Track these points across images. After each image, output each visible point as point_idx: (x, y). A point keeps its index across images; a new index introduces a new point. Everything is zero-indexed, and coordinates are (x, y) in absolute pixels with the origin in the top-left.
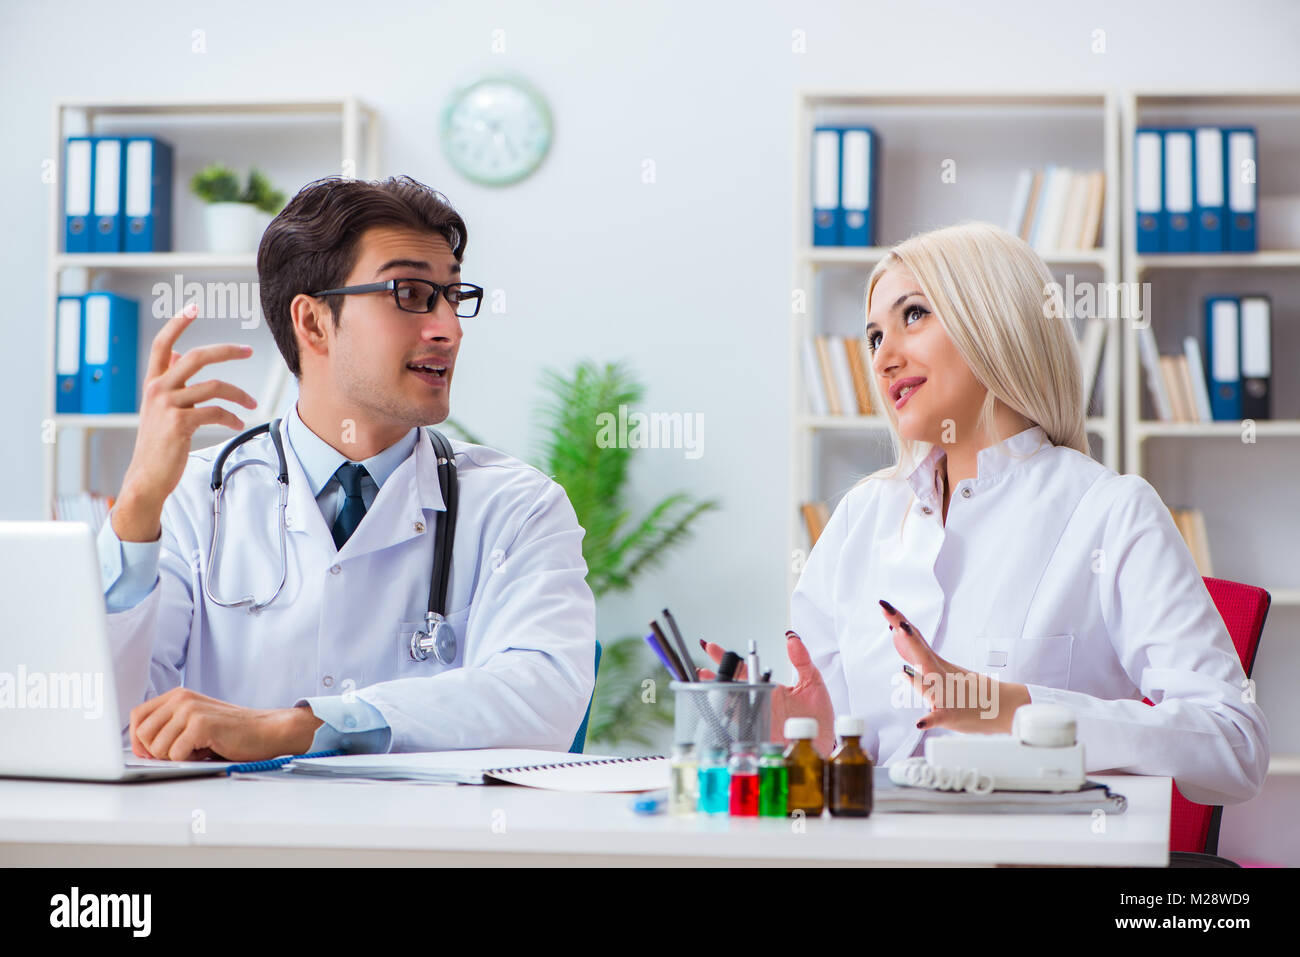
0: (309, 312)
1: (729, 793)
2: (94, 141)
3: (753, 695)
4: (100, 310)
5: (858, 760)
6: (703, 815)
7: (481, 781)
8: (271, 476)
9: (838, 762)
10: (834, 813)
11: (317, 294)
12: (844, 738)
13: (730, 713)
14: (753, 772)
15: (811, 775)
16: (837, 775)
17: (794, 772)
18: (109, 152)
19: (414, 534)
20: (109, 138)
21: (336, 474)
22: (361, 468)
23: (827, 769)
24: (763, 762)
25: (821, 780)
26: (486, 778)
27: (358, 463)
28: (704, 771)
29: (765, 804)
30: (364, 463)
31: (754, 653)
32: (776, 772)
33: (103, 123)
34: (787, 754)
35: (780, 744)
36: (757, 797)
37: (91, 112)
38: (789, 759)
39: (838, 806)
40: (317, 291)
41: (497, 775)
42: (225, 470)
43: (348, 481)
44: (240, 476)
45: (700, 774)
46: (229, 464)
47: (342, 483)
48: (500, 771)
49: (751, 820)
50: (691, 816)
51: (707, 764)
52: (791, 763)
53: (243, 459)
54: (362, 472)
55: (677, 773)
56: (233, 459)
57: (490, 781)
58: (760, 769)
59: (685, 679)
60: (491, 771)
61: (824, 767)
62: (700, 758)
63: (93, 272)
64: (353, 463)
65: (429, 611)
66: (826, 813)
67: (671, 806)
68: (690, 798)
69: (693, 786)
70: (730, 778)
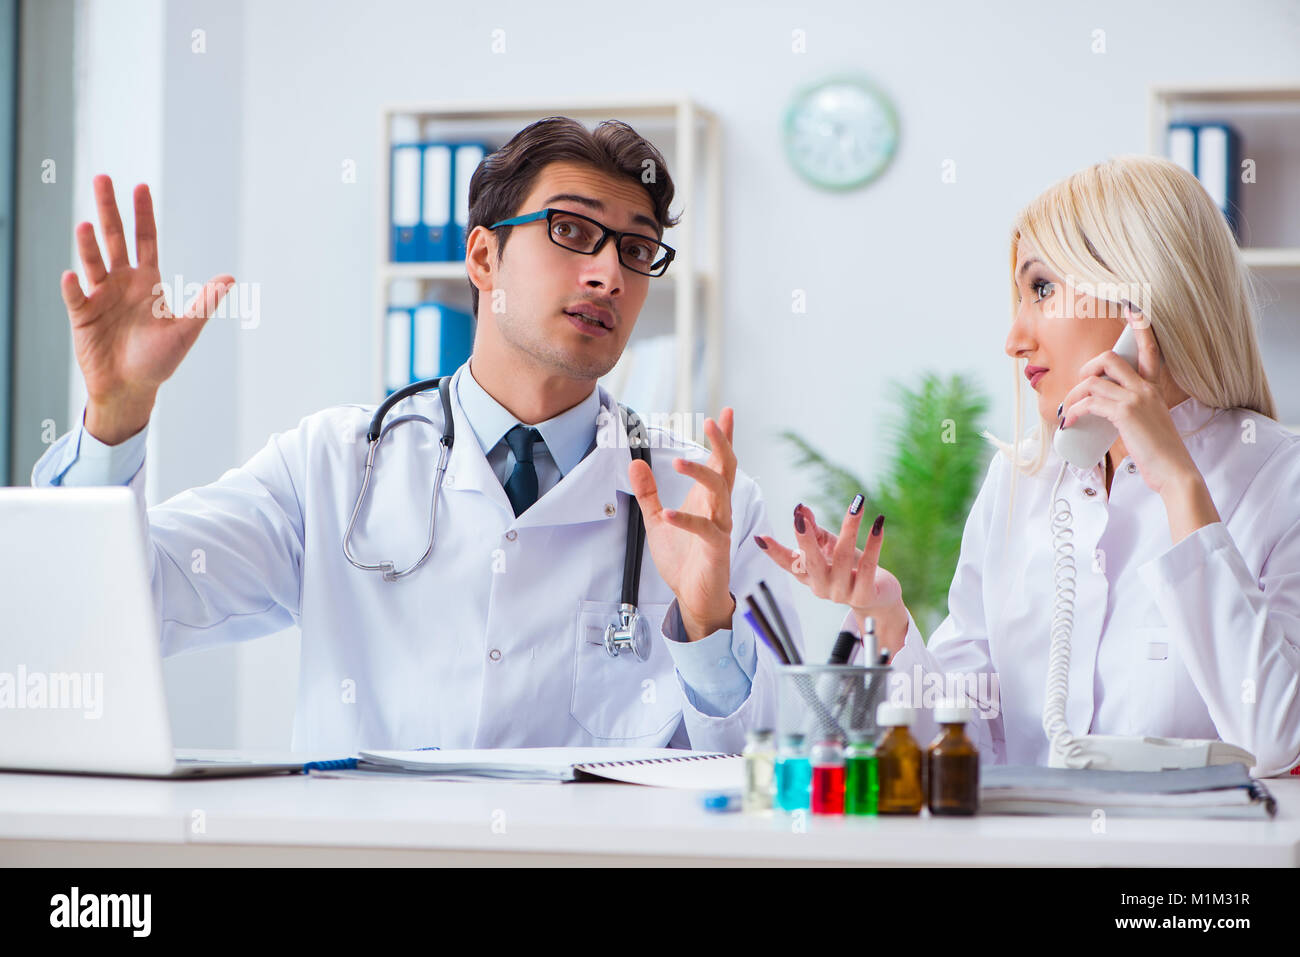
0: (483, 246)
1: (810, 789)
2: (423, 147)
3: (868, 678)
4: (430, 322)
5: (963, 750)
6: (780, 811)
7: (572, 777)
8: (434, 435)
9: (938, 753)
10: (934, 812)
11: (493, 226)
12: (945, 725)
13: (843, 701)
14: (837, 764)
15: (908, 767)
16: (938, 769)
17: (887, 766)
18: (438, 159)
19: (604, 516)
20: (439, 144)
21: (506, 436)
22: (535, 433)
23: (925, 761)
24: (851, 752)
25: (919, 773)
26: (577, 772)
27: (530, 427)
28: (781, 763)
29: (851, 801)
30: (538, 427)
31: (872, 633)
32: (862, 765)
33: (437, 130)
34: (879, 742)
35: (871, 731)
36: (842, 795)
37: (424, 119)
38: (880, 749)
39: (937, 803)
40: (494, 223)
41: (589, 770)
42: (385, 422)
43: (518, 444)
44: (401, 433)
45: (776, 767)
46: (391, 417)
47: (511, 447)
48: (592, 766)
49: (836, 818)
50: (768, 814)
51: (786, 752)
52: (883, 754)
53: (407, 412)
54: (536, 437)
55: (750, 765)
56: (396, 412)
57: (583, 777)
58: (848, 761)
59: (786, 661)
60: (582, 766)
61: (924, 760)
62: (776, 747)
63: (427, 284)
64: (526, 426)
65: (622, 602)
66: (925, 812)
67: (746, 805)
68: (765, 796)
69: (767, 779)
70: (811, 771)
